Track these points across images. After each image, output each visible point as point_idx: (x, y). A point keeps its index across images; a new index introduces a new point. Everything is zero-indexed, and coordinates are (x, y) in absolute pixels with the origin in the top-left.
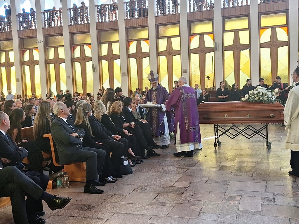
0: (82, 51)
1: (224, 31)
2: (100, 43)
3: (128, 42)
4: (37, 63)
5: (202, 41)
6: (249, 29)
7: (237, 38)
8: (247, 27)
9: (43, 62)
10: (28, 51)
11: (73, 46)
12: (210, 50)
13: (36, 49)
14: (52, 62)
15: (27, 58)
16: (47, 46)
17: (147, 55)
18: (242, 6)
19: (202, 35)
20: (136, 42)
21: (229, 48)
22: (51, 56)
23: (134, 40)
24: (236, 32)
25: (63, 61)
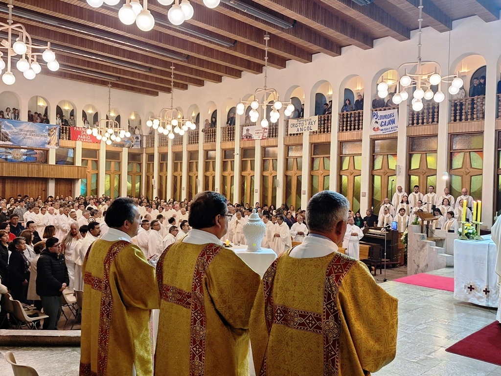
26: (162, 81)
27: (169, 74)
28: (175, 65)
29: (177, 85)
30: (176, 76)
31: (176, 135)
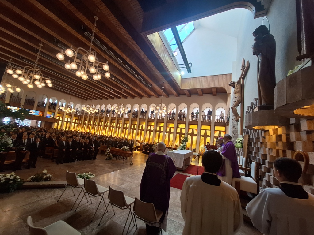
0: (151, 128)
1: (201, 129)
2: (157, 126)
3: (167, 127)
4: (135, 129)
5: (193, 131)
6: (210, 130)
7: (206, 132)
8: (210, 129)
9: (137, 129)
10: (133, 125)
11: (148, 126)
12: (196, 135)
13: (136, 125)
14: (140, 130)
15: (132, 127)
16: (139, 125)
17: (172, 133)
18: (207, 122)
19: (193, 129)
20: (169, 128)
21: (202, 136)
22: (140, 128)
23: (169, 127)
24: (206, 130)
25: (144, 130)
26: (89, 96)
27: (92, 95)
28: (94, 92)
29: (94, 98)
30: (94, 96)
31: (91, 113)
